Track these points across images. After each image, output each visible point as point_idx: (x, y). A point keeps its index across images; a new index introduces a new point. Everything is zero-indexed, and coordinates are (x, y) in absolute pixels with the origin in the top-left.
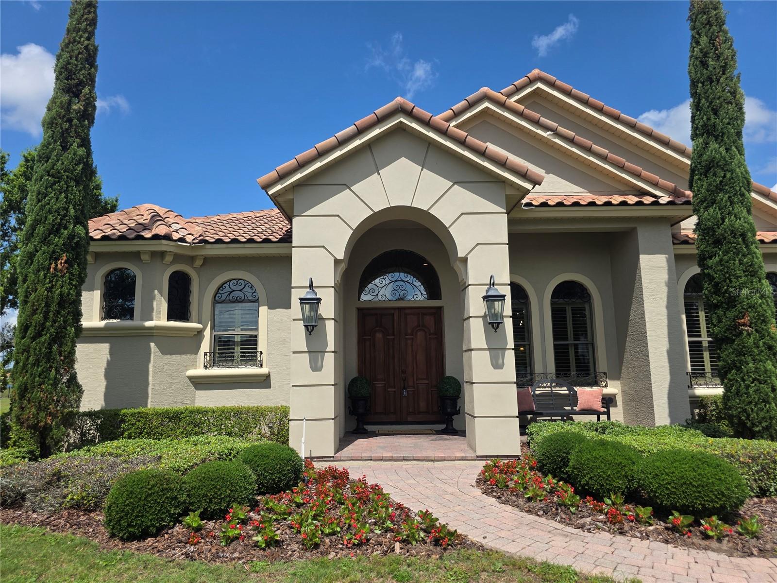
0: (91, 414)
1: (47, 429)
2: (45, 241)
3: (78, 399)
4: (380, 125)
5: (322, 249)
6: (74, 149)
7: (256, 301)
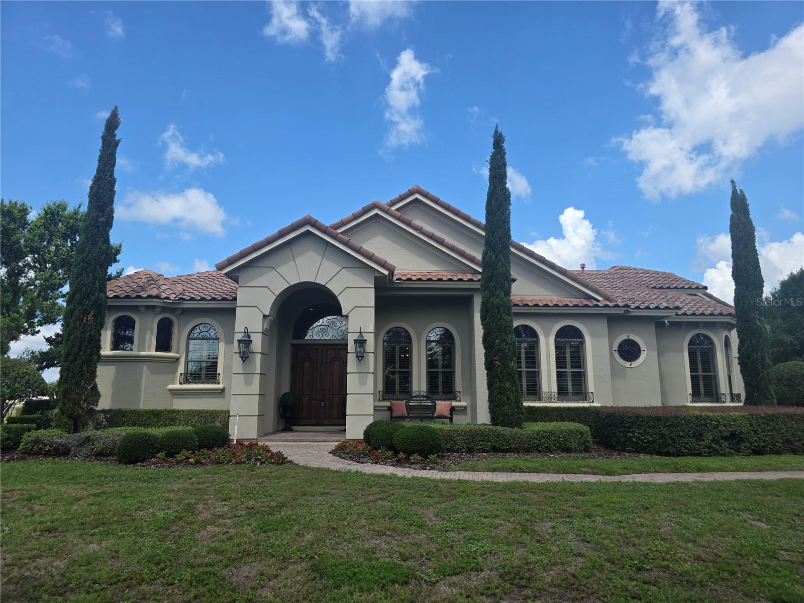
0: (103, 411)
1: (79, 416)
2: (80, 303)
3: (97, 401)
4: (295, 232)
5: (256, 308)
6: (99, 246)
7: (218, 339)
